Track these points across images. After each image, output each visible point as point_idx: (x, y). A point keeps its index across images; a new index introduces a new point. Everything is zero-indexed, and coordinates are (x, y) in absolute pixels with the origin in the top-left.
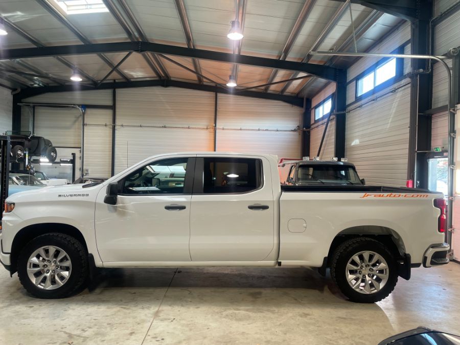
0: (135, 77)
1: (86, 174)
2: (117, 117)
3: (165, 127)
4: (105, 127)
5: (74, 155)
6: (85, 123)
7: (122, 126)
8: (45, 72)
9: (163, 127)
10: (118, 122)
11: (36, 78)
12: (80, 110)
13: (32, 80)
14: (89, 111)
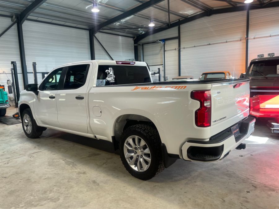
0: (190, 14)
1: (167, 79)
2: (181, 43)
3: (210, 44)
4: (175, 51)
5: (159, 69)
6: (165, 50)
7: (184, 48)
8: (141, 25)
9: (208, 45)
10: (182, 46)
11: (140, 29)
12: (162, 43)
13: (139, 31)
14: (167, 42)
